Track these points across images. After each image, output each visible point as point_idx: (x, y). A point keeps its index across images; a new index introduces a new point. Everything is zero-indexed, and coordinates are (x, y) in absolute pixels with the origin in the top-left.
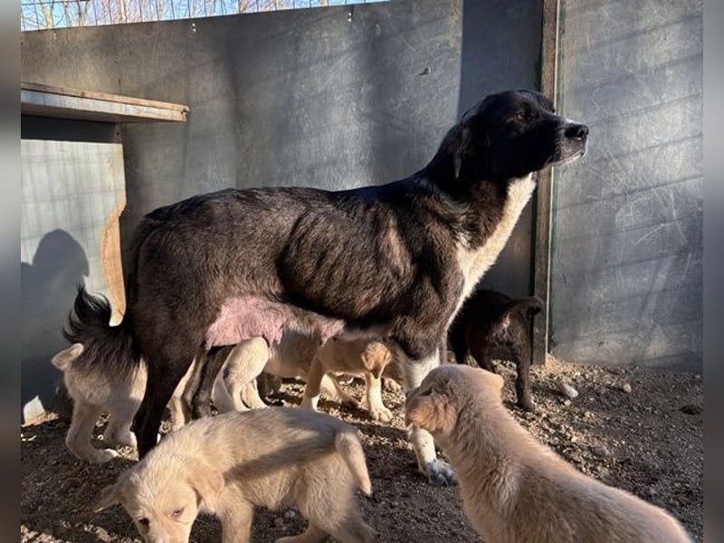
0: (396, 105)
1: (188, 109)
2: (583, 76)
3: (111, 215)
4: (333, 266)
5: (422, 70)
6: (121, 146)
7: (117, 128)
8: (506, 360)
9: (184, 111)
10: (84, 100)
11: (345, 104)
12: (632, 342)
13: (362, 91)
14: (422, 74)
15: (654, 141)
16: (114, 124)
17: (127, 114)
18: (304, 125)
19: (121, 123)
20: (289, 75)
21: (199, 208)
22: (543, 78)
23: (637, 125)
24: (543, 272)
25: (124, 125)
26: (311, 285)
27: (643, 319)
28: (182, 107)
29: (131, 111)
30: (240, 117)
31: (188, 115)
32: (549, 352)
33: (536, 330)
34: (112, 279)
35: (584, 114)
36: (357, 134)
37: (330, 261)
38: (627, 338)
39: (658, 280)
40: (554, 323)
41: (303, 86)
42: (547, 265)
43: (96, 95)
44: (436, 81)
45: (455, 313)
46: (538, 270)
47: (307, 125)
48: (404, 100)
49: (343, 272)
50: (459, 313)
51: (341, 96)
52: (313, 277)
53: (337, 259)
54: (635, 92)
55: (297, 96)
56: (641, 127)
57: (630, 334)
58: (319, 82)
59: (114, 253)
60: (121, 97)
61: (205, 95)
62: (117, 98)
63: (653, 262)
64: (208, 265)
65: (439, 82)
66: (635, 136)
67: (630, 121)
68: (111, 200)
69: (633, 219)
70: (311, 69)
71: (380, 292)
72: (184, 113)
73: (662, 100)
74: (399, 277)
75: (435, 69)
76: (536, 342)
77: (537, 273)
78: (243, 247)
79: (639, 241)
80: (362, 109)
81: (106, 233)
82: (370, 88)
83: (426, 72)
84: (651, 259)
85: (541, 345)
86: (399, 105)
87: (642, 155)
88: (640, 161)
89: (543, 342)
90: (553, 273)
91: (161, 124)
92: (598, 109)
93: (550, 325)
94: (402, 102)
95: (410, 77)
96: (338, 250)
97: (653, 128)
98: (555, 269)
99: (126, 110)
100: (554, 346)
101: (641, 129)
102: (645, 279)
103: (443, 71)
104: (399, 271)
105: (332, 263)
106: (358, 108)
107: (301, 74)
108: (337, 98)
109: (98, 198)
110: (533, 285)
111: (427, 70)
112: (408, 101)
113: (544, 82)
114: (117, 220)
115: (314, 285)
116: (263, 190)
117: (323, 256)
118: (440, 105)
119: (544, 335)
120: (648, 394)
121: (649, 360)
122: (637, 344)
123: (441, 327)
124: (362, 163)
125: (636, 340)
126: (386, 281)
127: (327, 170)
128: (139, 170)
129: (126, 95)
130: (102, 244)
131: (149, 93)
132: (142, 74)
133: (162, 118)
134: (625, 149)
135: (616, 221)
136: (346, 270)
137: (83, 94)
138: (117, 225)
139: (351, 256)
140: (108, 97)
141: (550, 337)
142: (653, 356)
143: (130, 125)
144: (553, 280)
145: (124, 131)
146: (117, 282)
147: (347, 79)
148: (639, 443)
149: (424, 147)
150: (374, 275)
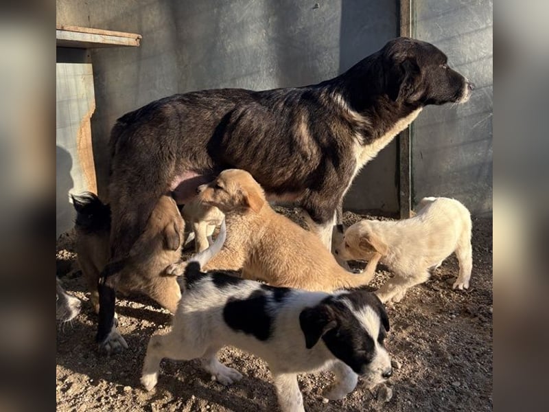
0: (295, 31)
1: (141, 37)
2: (430, 8)
3: (85, 117)
4: (257, 148)
5: (313, 6)
6: (90, 65)
7: (88, 52)
8: (381, 216)
9: (138, 38)
10: (63, 32)
11: (257, 32)
12: (472, 200)
13: (270, 22)
14: (314, 8)
15: (482, 54)
16: (85, 49)
17: (96, 41)
18: (228, 46)
19: (90, 48)
20: (215, 11)
21: (154, 112)
22: (401, 9)
23: (470, 42)
24: (405, 151)
25: (92, 50)
26: (240, 162)
27: (479, 183)
28: (136, 36)
29: (99, 39)
30: (179, 42)
31: (141, 41)
32: (412, 209)
33: (402, 194)
34: (86, 164)
35: (432, 35)
36: (267, 53)
37: (254, 144)
38: (467, 198)
39: (489, 154)
40: (415, 188)
41: (226, 18)
42: (408, 145)
43: (72, 28)
44: (323, 13)
45: (347, 188)
46: (402, 149)
47: (230, 47)
48: (301, 27)
49: (264, 153)
50: (350, 188)
51: (254, 25)
52: (242, 156)
53: (260, 143)
54: (468, 18)
55: (221, 26)
56: (473, 44)
57: (470, 195)
58: (238, 15)
59: (87, 144)
60: (91, 29)
61: (153, 26)
62: (87, 30)
63: (486, 141)
64: (162, 152)
65: (326, 14)
66: (469, 50)
67: (465, 40)
68: (84, 105)
69: (469, 110)
70: (232, 6)
71: (292, 169)
72: (138, 40)
73: (487, 24)
74: (307, 160)
75: (323, 5)
76: (403, 202)
77: (401, 152)
78: (188, 137)
79: (475, 126)
80: (270, 34)
81: (81, 130)
82: (275, 19)
83: (316, 6)
84: (484, 139)
85: (406, 204)
86: (298, 31)
87: (474, 64)
88: (474, 68)
89: (408, 202)
90: (413, 152)
91: (120, 48)
92: (442, 31)
93: (412, 189)
94: (300, 29)
95: (305, 11)
96: (261, 136)
97: (482, 44)
98: (414, 149)
99: (95, 38)
100: (416, 204)
101: (473, 45)
102: (479, 154)
103: (328, 5)
104: (307, 156)
105: (256, 145)
106: (267, 34)
107: (224, 9)
108: (251, 27)
109: (74, 105)
110: (399, 161)
111: (317, 5)
112: (304, 28)
113: (402, 12)
114: (89, 120)
115: (243, 162)
116: (201, 93)
117: (249, 141)
118: (327, 31)
119: (409, 197)
120: (485, 238)
121: (485, 213)
122: (476, 202)
123: (338, 199)
124: (271, 74)
125: (475, 199)
126: (297, 163)
127: (245, 80)
128: (105, 83)
129: (94, 28)
130: (78, 138)
131: (112, 26)
132: (106, 11)
133: (122, 44)
134: (462, 60)
135: (457, 113)
136: (266, 152)
137: (62, 27)
138: (88, 124)
139: (270, 142)
140: (81, 29)
141: (412, 198)
142: (487, 211)
143: (97, 50)
144: (414, 157)
145: (93, 53)
146: (90, 166)
147: (258, 13)
148: (481, 275)
149: (316, 61)
150: (288, 157)
